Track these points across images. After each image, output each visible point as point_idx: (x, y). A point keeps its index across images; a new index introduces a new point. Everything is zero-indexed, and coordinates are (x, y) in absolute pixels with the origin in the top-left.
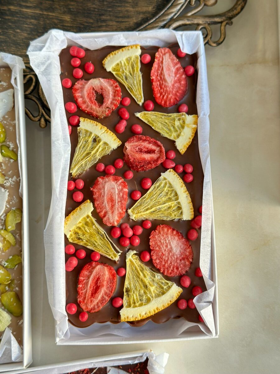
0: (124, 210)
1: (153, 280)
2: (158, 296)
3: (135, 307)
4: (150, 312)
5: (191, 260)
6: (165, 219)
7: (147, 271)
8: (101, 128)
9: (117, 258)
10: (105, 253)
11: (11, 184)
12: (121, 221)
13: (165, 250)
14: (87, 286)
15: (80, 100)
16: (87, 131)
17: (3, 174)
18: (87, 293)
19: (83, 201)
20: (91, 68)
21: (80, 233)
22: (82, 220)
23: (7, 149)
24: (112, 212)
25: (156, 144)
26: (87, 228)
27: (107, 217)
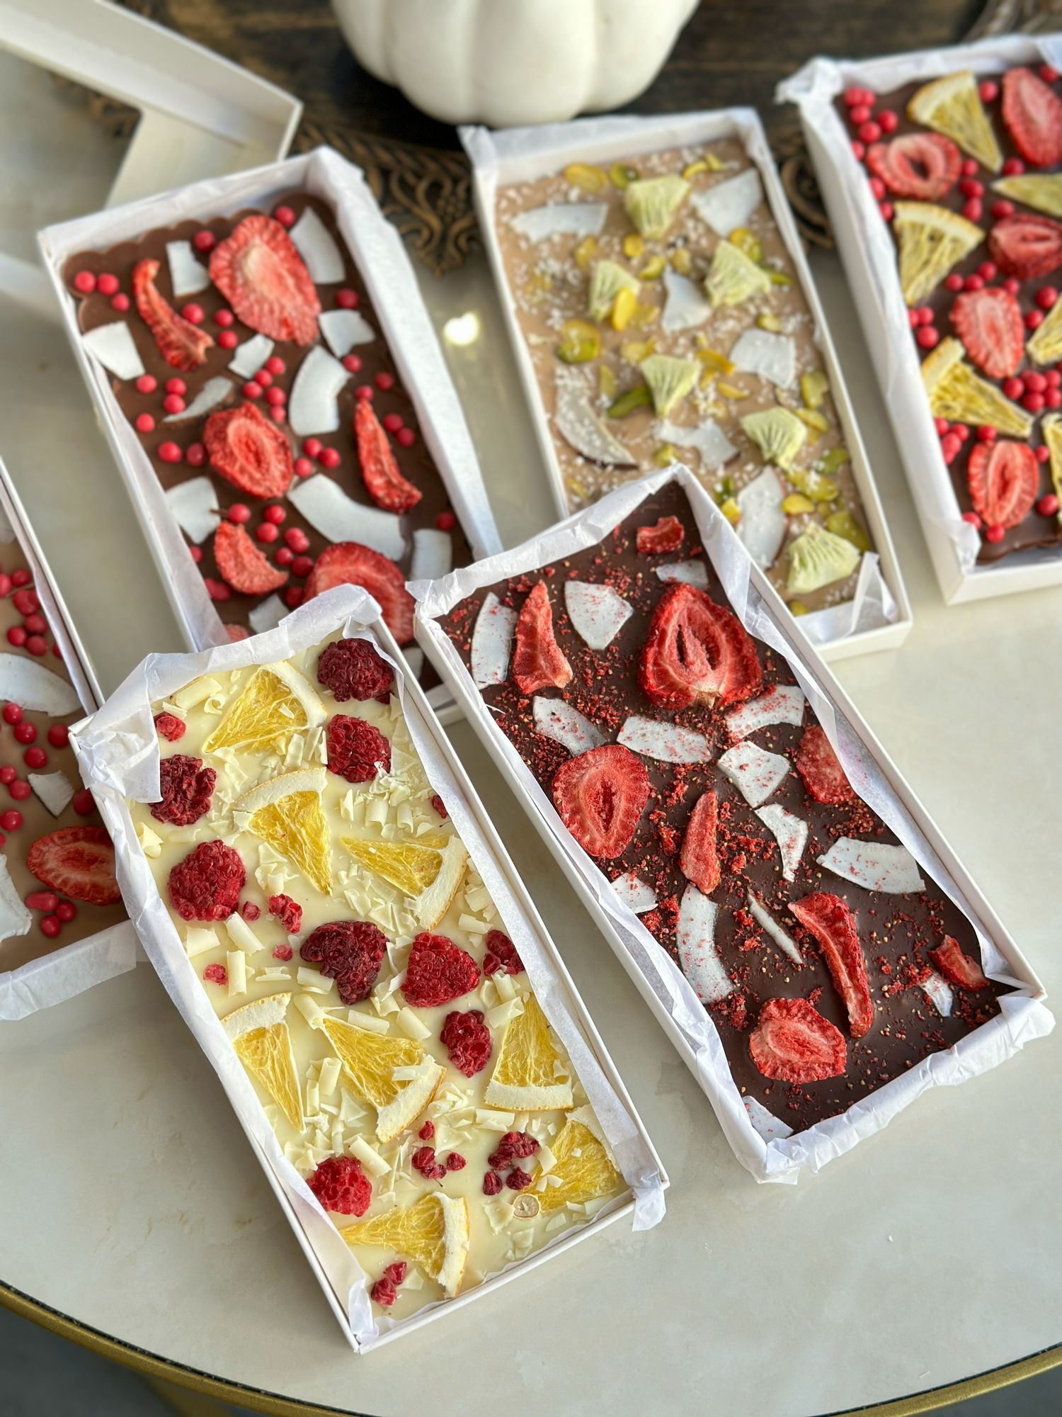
0: (1021, 345)
9: (1025, 431)
11: (794, 328)
17: (775, 314)
19: (940, 341)
21: (948, 397)
23: (773, 269)
24: (1001, 351)
26: (958, 386)
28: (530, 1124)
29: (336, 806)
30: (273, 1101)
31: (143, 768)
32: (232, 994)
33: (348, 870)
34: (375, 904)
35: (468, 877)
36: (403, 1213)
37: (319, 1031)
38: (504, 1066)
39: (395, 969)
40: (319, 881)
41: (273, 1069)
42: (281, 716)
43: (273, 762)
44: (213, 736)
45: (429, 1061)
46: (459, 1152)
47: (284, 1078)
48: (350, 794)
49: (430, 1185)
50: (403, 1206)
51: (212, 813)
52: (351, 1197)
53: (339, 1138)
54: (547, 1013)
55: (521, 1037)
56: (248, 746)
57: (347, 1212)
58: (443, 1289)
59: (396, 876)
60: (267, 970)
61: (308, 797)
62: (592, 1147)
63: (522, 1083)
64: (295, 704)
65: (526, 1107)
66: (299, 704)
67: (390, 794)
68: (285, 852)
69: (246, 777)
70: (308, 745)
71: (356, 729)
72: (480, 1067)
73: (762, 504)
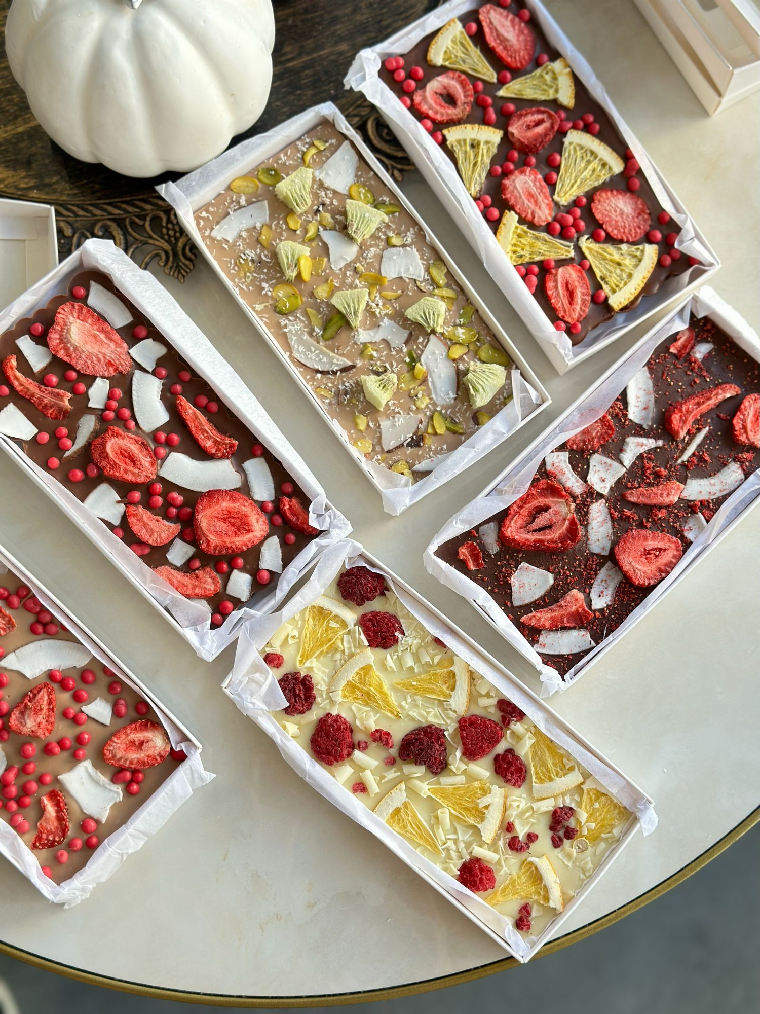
0: (550, 199)
1: (622, 254)
2: (636, 266)
3: (621, 289)
4: (639, 286)
5: (648, 211)
6: (596, 184)
7: (610, 248)
8: (473, 129)
9: (572, 254)
10: (557, 255)
12: (553, 215)
13: (616, 216)
14: (560, 297)
15: (431, 113)
16: (459, 142)
17: (397, 234)
18: (564, 304)
19: (501, 215)
20: (420, 72)
21: (519, 249)
22: (513, 235)
23: (384, 206)
24: (540, 208)
25: (539, 112)
26: (522, 240)
27: (536, 216)
28: (564, 800)
29: (383, 666)
30: (419, 845)
31: (271, 690)
32: (372, 795)
33: (405, 699)
34: (428, 713)
35: (473, 676)
36: (515, 876)
37: (429, 797)
38: (537, 773)
39: (455, 745)
40: (392, 713)
41: (413, 828)
42: (332, 628)
43: (338, 656)
44: (299, 655)
45: (495, 788)
46: (532, 831)
47: (420, 830)
48: (388, 656)
49: (524, 855)
50: (514, 873)
51: (319, 699)
52: (485, 881)
53: (464, 850)
54: (549, 735)
55: (539, 753)
56: (322, 652)
57: (486, 890)
58: (555, 909)
59: (434, 692)
60: (385, 774)
61: (367, 669)
62: (603, 798)
63: (551, 779)
64: (337, 618)
65: (558, 792)
66: (339, 617)
67: (410, 646)
68: (367, 704)
69: (327, 671)
70: (354, 639)
71: (376, 618)
72: (524, 779)
73: (437, 360)
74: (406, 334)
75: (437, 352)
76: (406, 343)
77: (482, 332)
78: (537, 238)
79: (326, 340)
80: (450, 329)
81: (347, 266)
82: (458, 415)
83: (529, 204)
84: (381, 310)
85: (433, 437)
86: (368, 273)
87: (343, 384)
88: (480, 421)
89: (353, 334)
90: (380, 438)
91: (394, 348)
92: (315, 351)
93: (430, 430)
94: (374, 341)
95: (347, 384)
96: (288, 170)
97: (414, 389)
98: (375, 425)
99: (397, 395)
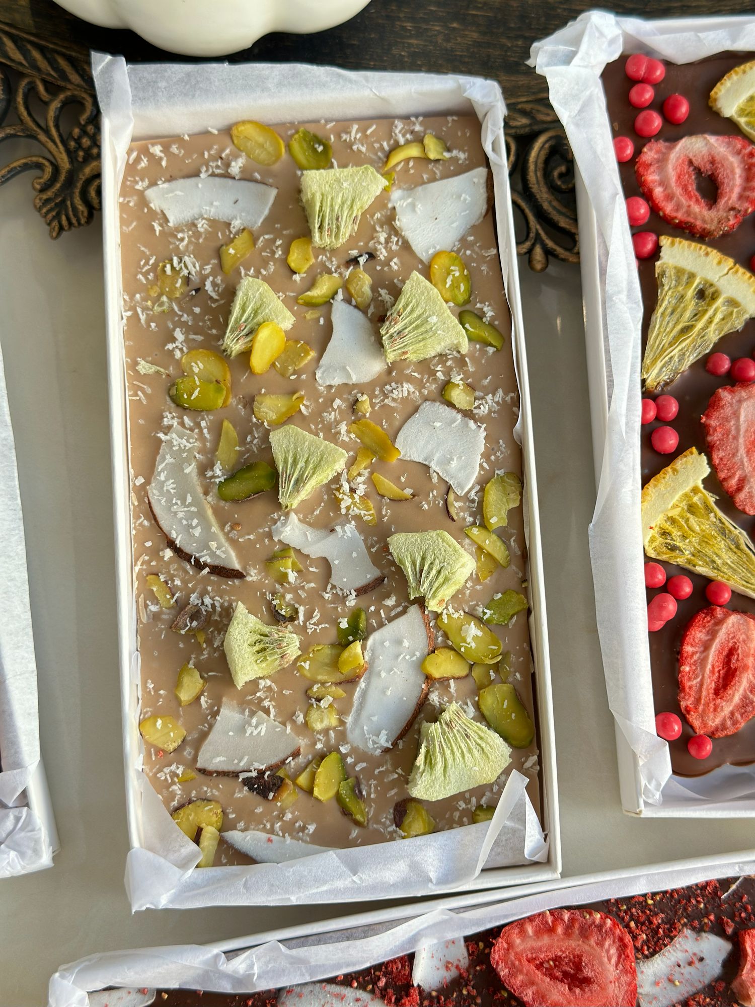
8: (719, 263)
10: (743, 585)
11: (490, 411)
14: (703, 667)
15: (658, 192)
16: (679, 272)
17: (468, 385)
18: (705, 686)
20: (684, 110)
21: (676, 533)
22: (681, 501)
23: (477, 321)
26: (693, 520)
27: (746, 489)
73: (397, 656)
74: (369, 574)
75: (406, 643)
76: (361, 591)
77: (513, 658)
78: (723, 531)
79: (222, 497)
80: (456, 616)
81: (346, 388)
82: (373, 782)
83: (745, 460)
84: (354, 503)
85: (301, 796)
86: (372, 424)
87: (201, 597)
88: (407, 821)
89: (276, 516)
90: (204, 736)
91: (334, 587)
92: (190, 505)
93: (303, 780)
94: (305, 551)
95: (207, 601)
96: (351, 158)
97: (323, 684)
98: (211, 707)
99: (285, 675)
